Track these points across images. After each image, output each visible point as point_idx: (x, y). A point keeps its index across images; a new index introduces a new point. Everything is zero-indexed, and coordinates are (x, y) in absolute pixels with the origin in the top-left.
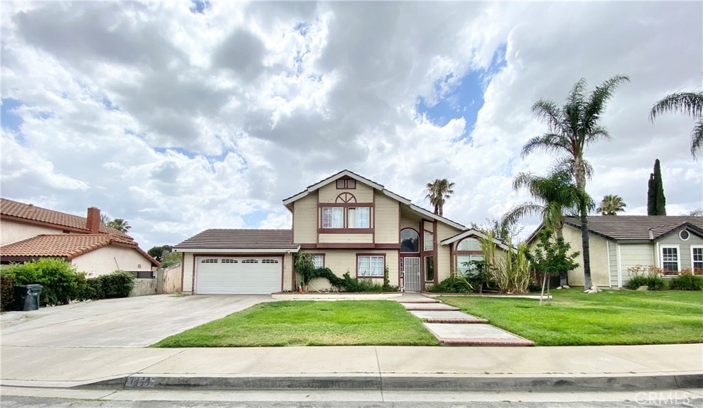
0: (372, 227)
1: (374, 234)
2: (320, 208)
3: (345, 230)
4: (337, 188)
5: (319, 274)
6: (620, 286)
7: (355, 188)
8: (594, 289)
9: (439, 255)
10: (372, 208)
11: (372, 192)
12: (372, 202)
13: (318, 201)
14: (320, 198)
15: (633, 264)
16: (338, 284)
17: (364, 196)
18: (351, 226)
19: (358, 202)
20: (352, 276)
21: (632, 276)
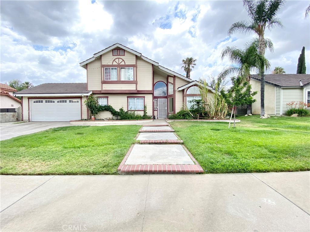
0: (135, 80)
1: (137, 84)
2: (103, 68)
3: (119, 82)
4: (113, 55)
5: (104, 109)
6: (281, 114)
7: (124, 55)
8: (266, 116)
9: (176, 97)
10: (135, 68)
11: (135, 57)
12: (135, 64)
13: (101, 63)
14: (102, 62)
15: (290, 101)
16: (116, 115)
17: (129, 60)
18: (122, 79)
19: (126, 64)
20: (125, 110)
21: (289, 108)
